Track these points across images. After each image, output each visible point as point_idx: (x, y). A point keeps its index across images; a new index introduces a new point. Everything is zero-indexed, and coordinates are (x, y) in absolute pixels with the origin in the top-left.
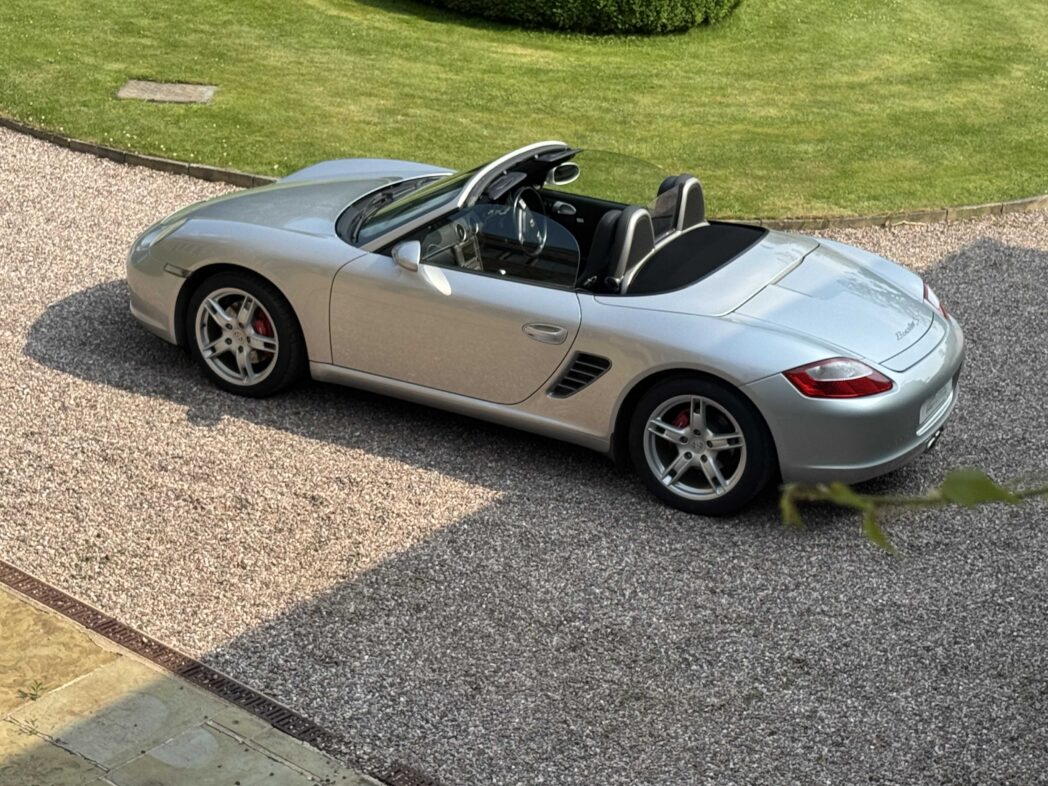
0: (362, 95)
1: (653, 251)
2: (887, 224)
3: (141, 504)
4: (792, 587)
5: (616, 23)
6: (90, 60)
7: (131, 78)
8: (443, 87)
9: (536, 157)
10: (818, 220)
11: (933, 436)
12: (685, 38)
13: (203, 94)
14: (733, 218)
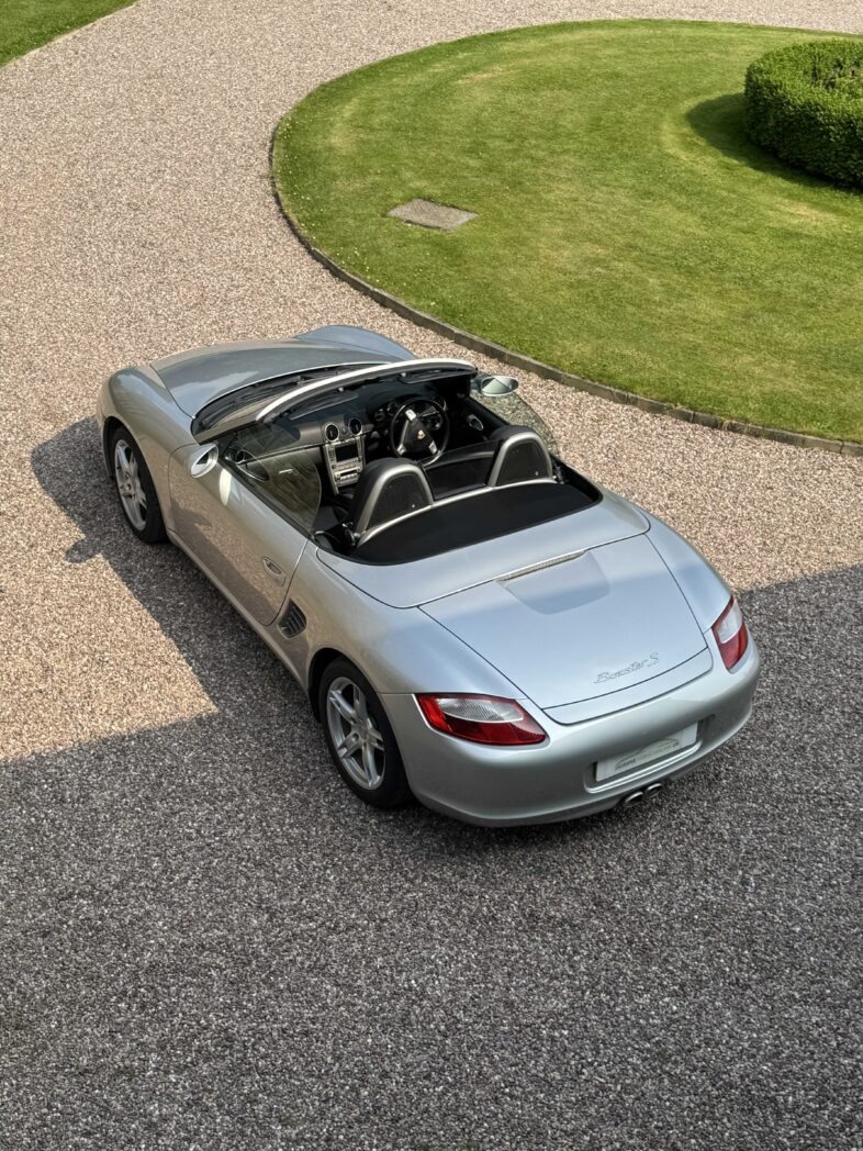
1: (428, 507)
7: (419, 198)
11: (643, 789)
13: (457, 221)
14: (813, 435)
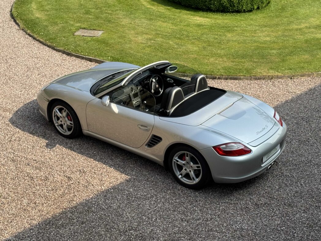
0: (144, 34)
1: (184, 100)
2: (292, 78)
3: (15, 178)
4: (209, 219)
5: (229, 9)
6: (72, 23)
7: (81, 28)
8: (170, 31)
9: (155, 67)
10: (270, 77)
11: (271, 164)
12: (251, 13)
13: (99, 34)
14: (242, 76)
